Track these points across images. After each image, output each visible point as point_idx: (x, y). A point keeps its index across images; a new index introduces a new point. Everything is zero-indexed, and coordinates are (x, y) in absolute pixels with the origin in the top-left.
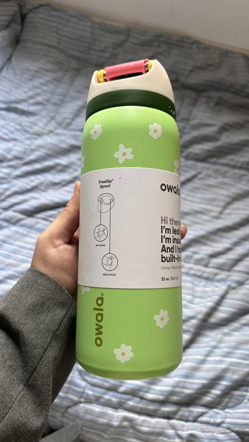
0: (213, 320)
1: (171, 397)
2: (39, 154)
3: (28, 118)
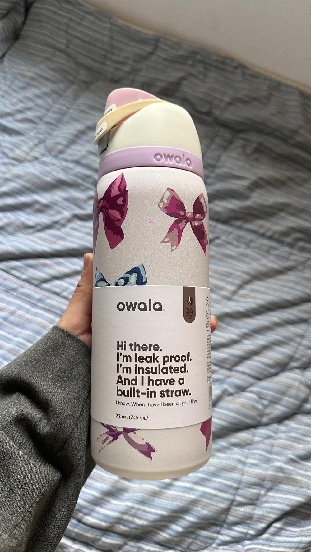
1: (117, 526)
2: (13, 186)
3: (11, 138)
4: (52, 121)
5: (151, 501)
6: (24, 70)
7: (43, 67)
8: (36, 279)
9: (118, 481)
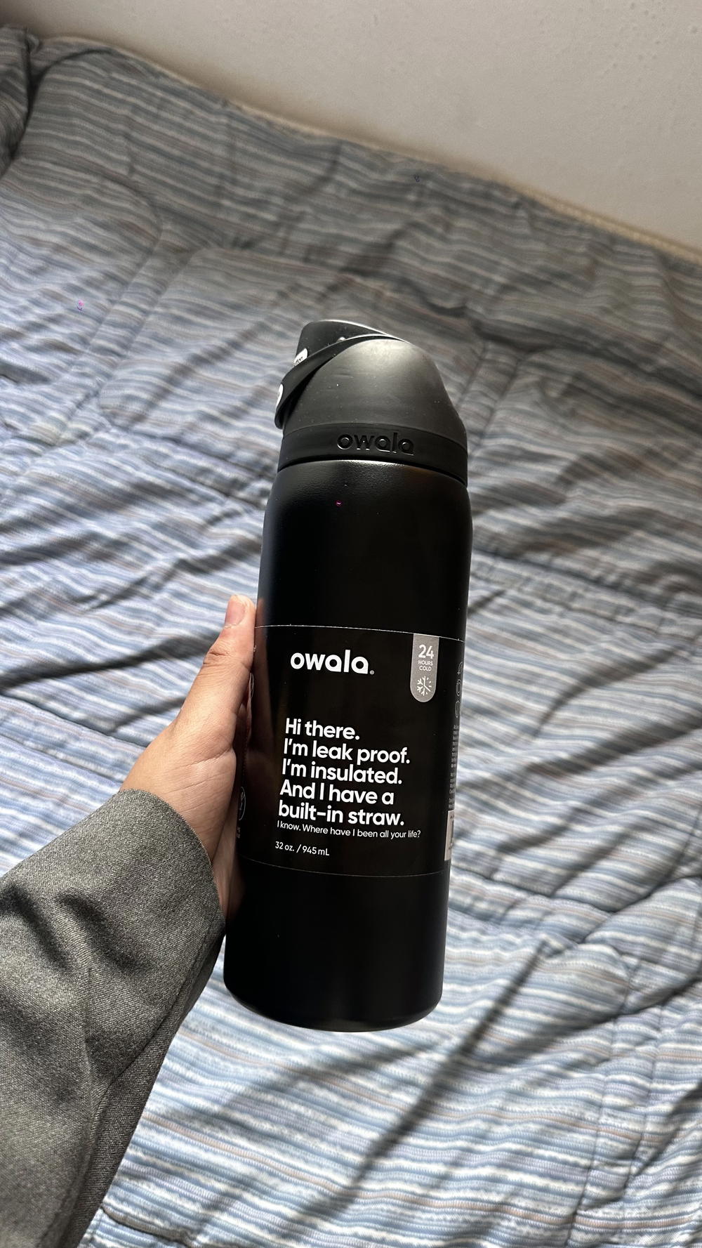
0: (486, 1047)
2: (38, 504)
3: (21, 389)
4: (110, 345)
6: (37, 229)
7: (79, 220)
8: (105, 719)
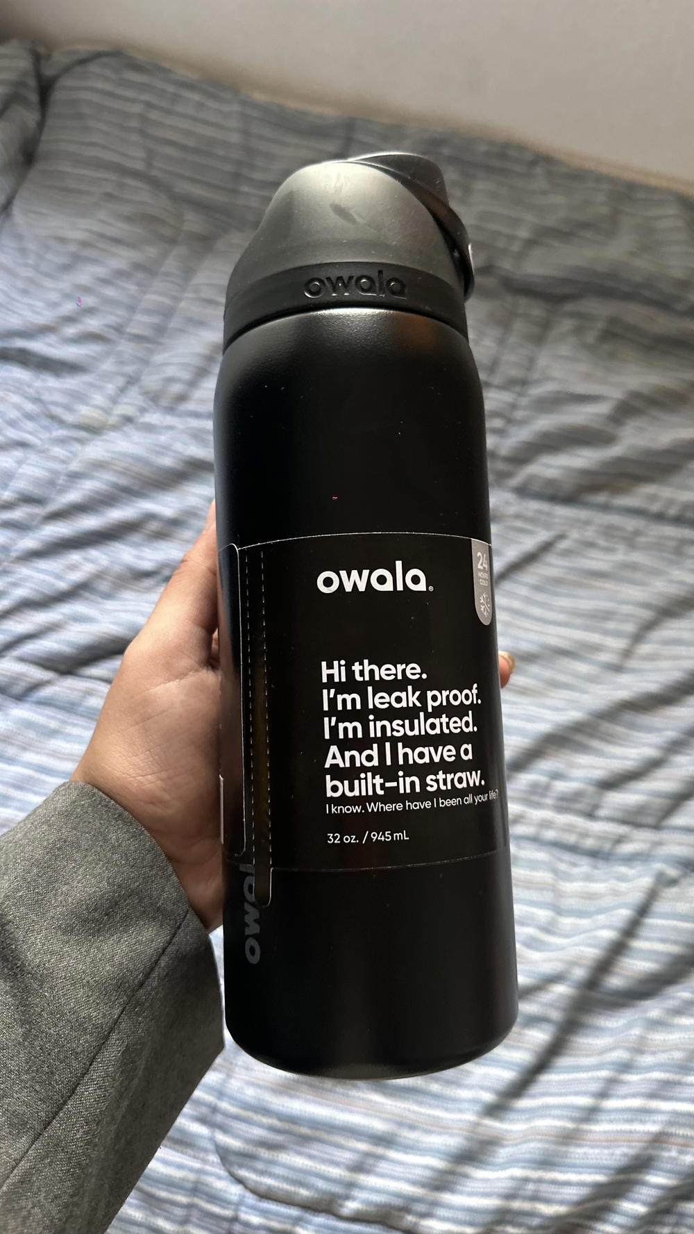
0: (615, 981)
1: (499, 1229)
2: (92, 488)
3: (61, 380)
4: (146, 332)
5: (562, 1157)
6: (62, 227)
9: (477, 1124)
